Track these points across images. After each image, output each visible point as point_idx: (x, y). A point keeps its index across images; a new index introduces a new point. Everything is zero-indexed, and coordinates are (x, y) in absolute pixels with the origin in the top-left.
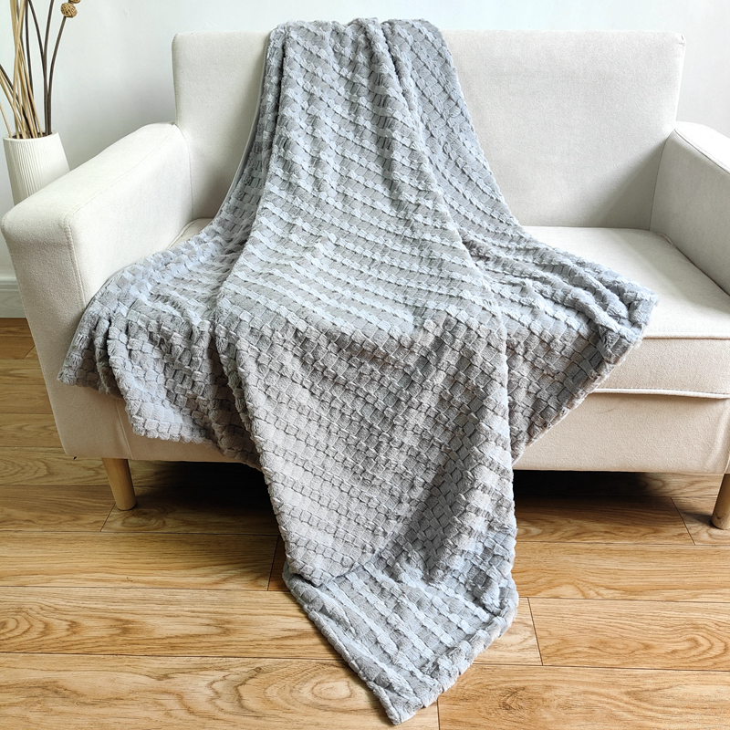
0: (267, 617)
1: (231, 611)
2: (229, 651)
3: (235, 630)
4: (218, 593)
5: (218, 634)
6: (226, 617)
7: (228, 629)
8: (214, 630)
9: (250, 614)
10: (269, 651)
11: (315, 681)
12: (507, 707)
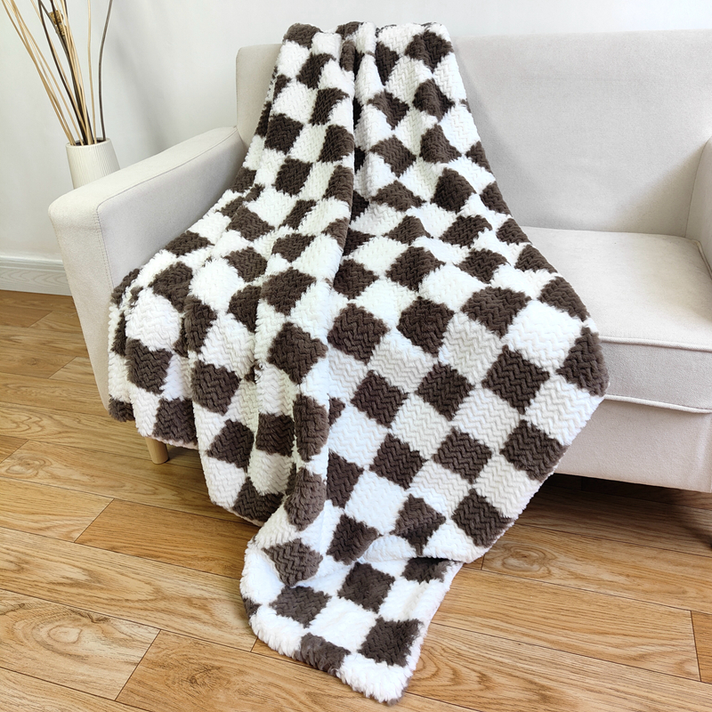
0: (58, 564)
1: (35, 554)
2: (12, 586)
3: (27, 570)
4: (36, 537)
5: (13, 571)
6: (28, 558)
7: (23, 568)
8: (13, 567)
9: (47, 560)
10: (40, 592)
11: (57, 624)
12: (193, 681)
